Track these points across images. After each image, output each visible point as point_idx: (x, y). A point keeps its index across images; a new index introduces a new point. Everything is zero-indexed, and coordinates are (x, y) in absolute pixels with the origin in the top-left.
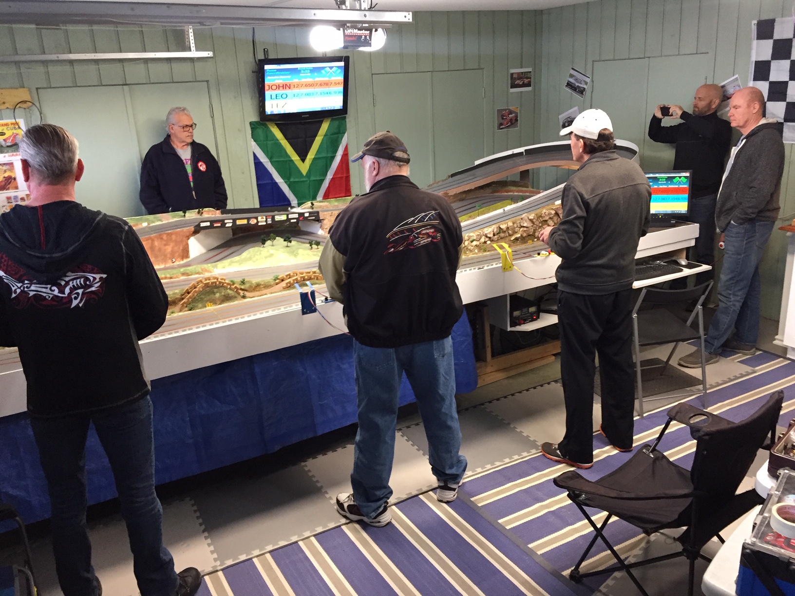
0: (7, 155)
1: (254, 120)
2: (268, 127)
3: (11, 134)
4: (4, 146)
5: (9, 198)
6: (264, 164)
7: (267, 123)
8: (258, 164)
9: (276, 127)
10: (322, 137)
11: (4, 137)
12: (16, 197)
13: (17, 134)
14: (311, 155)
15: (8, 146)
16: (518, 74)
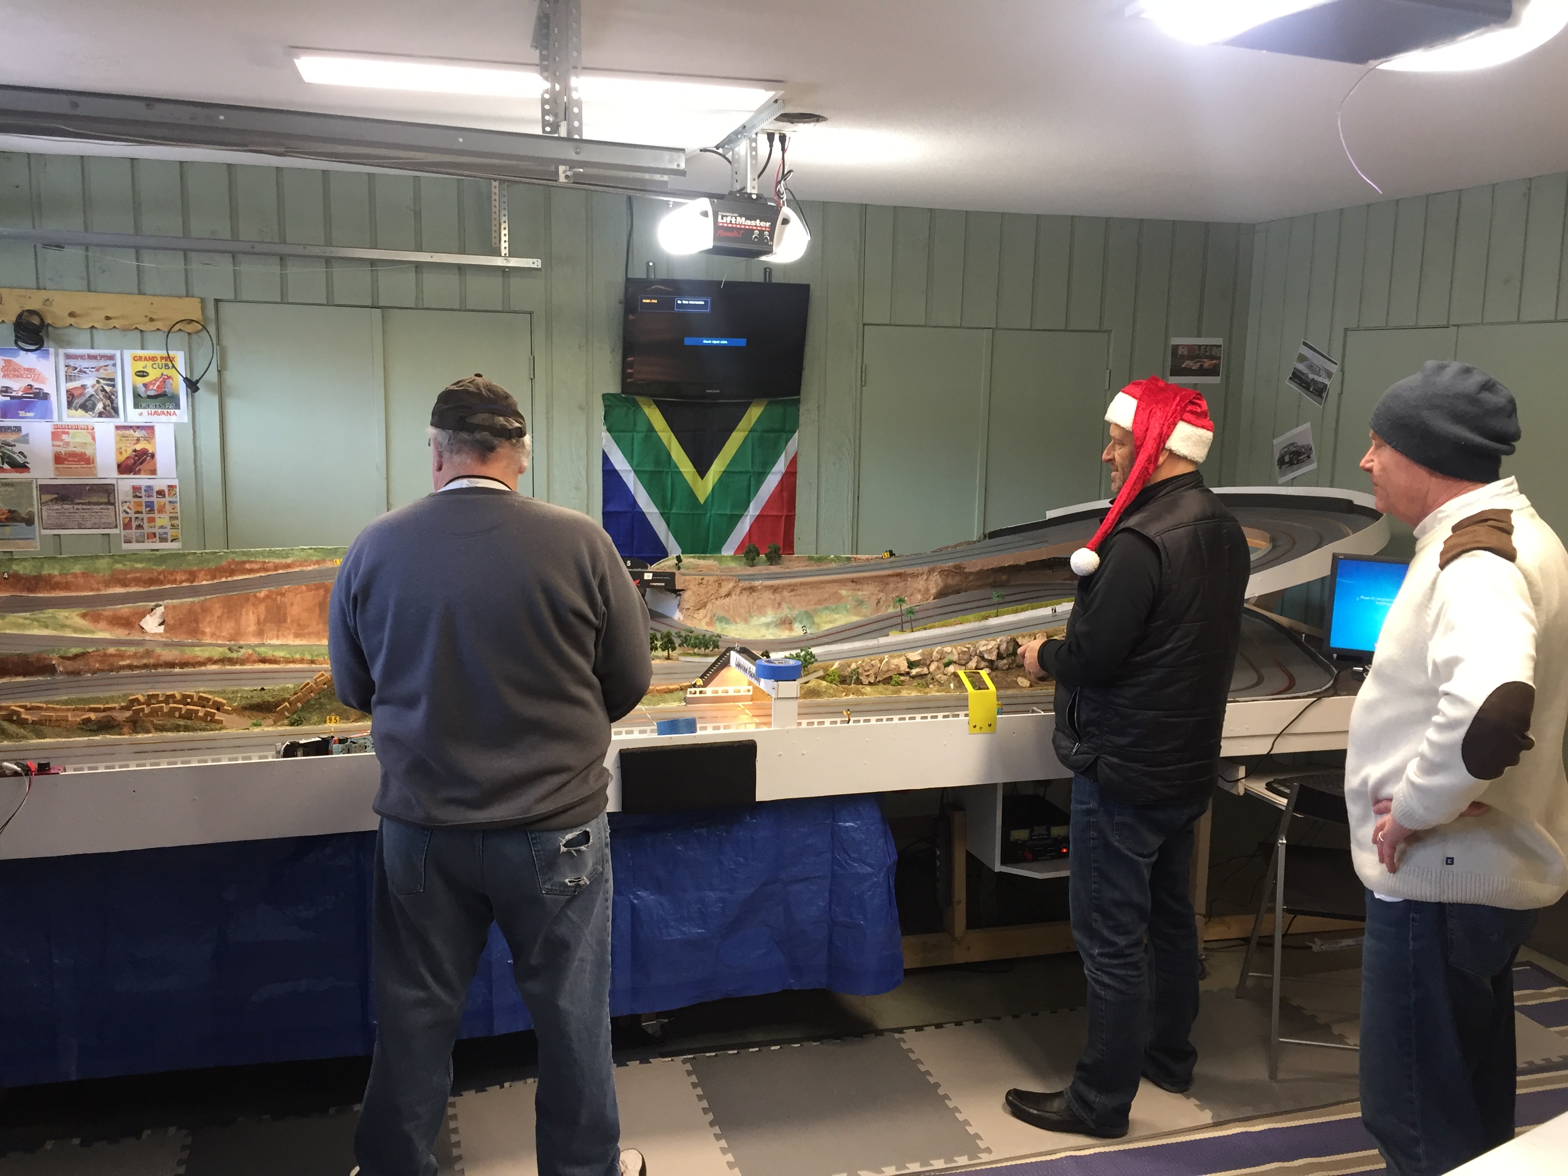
0: (145, 411)
1: (611, 392)
2: (639, 406)
3: (159, 375)
4: (143, 395)
5: (136, 489)
6: (623, 475)
7: (640, 400)
8: (610, 474)
9: (654, 406)
10: (747, 433)
11: (146, 380)
12: (149, 488)
13: (169, 377)
14: (717, 468)
15: (149, 397)
16: (1190, 347)
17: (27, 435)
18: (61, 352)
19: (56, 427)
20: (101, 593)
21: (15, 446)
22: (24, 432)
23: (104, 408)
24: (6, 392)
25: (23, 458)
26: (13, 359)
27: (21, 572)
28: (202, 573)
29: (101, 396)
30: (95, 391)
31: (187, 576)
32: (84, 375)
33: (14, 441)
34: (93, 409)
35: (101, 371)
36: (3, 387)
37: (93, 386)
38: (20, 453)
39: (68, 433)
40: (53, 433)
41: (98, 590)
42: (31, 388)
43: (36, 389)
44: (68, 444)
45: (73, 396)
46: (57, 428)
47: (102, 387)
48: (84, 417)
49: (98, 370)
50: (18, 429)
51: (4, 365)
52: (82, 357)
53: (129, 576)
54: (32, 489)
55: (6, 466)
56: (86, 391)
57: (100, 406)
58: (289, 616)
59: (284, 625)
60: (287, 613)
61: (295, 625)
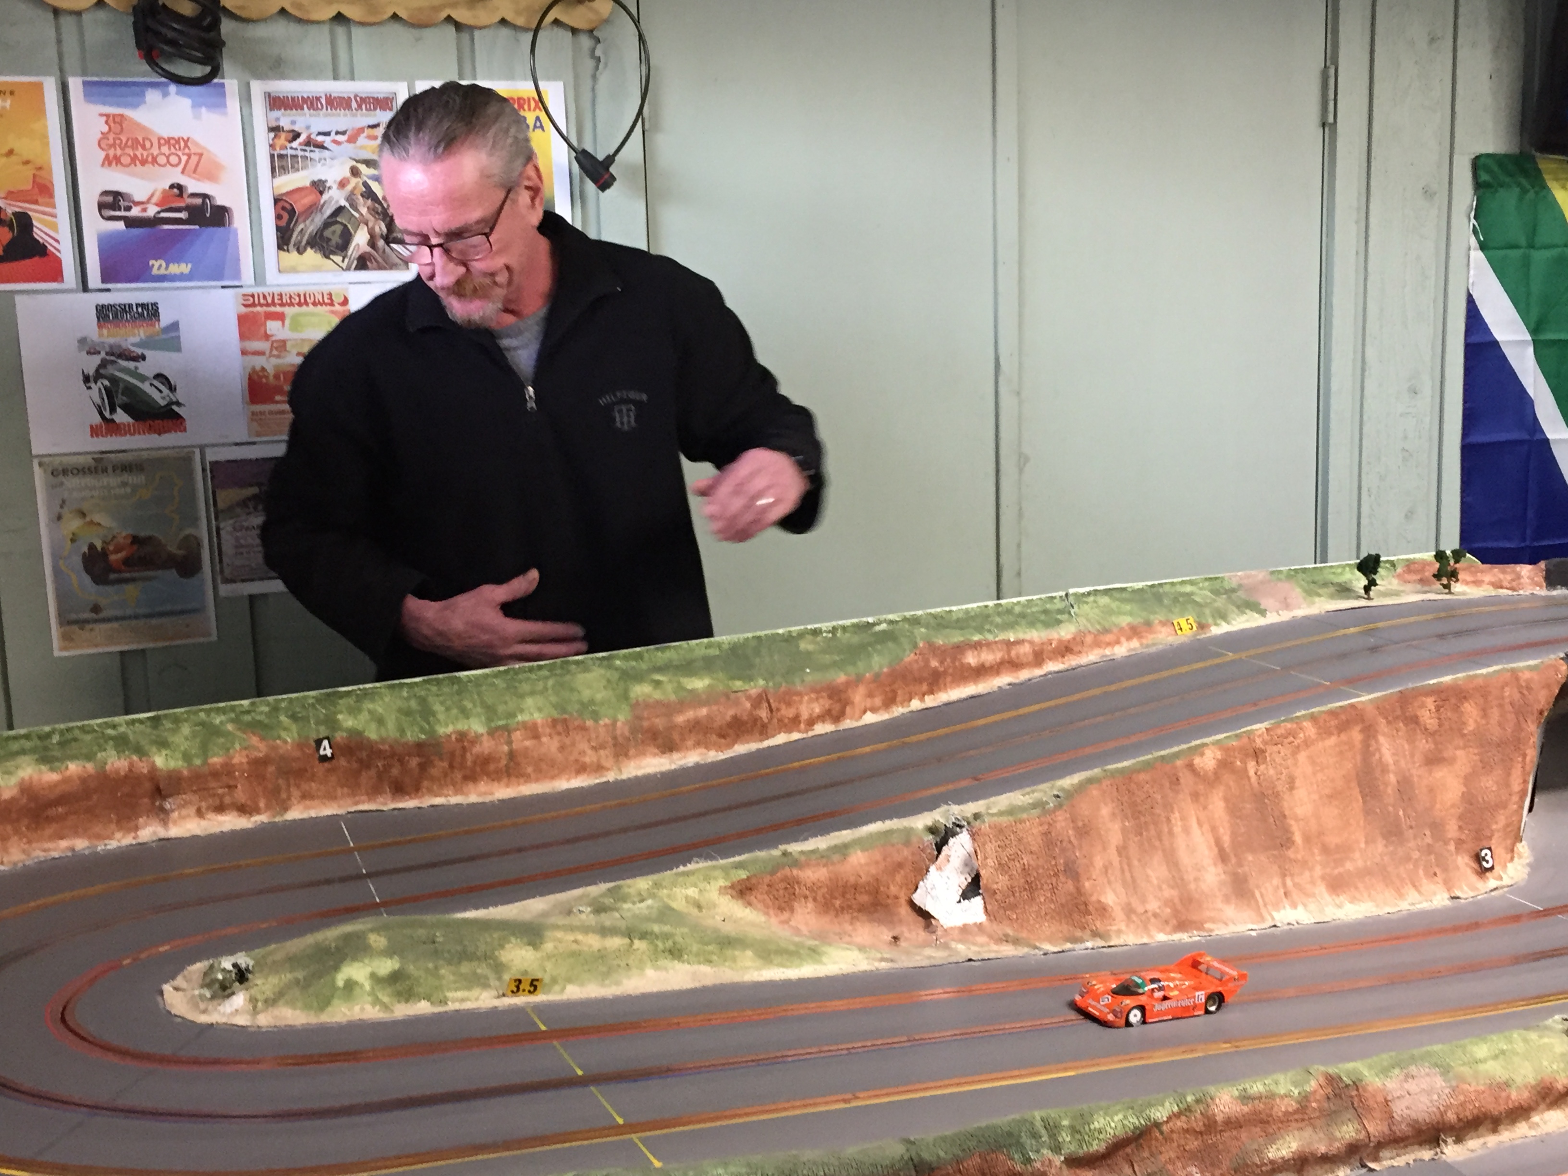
1: (1491, 150)
6: (1508, 351)
17: (175, 326)
18: (258, 88)
19: (250, 301)
20: (611, 776)
21: (143, 358)
22: (165, 319)
23: (372, 243)
24: (115, 206)
25: (166, 391)
26: (129, 113)
27: (372, 734)
28: (862, 690)
29: (364, 211)
30: (350, 198)
31: (826, 703)
32: (317, 154)
33: (141, 344)
34: (343, 246)
35: (362, 140)
36: (106, 193)
37: (342, 184)
38: (159, 376)
39: (281, 317)
40: (242, 320)
41: (599, 768)
42: (181, 195)
43: (194, 195)
44: (282, 346)
45: (292, 213)
46: (253, 305)
47: (365, 184)
48: (317, 269)
49: (352, 140)
50: (151, 311)
51: (105, 129)
52: (312, 103)
53: (680, 719)
54: (191, 473)
55: (121, 417)
56: (325, 197)
57: (360, 239)
58: (1292, 822)
59: (1291, 853)
60: (1287, 813)
61: (1316, 851)
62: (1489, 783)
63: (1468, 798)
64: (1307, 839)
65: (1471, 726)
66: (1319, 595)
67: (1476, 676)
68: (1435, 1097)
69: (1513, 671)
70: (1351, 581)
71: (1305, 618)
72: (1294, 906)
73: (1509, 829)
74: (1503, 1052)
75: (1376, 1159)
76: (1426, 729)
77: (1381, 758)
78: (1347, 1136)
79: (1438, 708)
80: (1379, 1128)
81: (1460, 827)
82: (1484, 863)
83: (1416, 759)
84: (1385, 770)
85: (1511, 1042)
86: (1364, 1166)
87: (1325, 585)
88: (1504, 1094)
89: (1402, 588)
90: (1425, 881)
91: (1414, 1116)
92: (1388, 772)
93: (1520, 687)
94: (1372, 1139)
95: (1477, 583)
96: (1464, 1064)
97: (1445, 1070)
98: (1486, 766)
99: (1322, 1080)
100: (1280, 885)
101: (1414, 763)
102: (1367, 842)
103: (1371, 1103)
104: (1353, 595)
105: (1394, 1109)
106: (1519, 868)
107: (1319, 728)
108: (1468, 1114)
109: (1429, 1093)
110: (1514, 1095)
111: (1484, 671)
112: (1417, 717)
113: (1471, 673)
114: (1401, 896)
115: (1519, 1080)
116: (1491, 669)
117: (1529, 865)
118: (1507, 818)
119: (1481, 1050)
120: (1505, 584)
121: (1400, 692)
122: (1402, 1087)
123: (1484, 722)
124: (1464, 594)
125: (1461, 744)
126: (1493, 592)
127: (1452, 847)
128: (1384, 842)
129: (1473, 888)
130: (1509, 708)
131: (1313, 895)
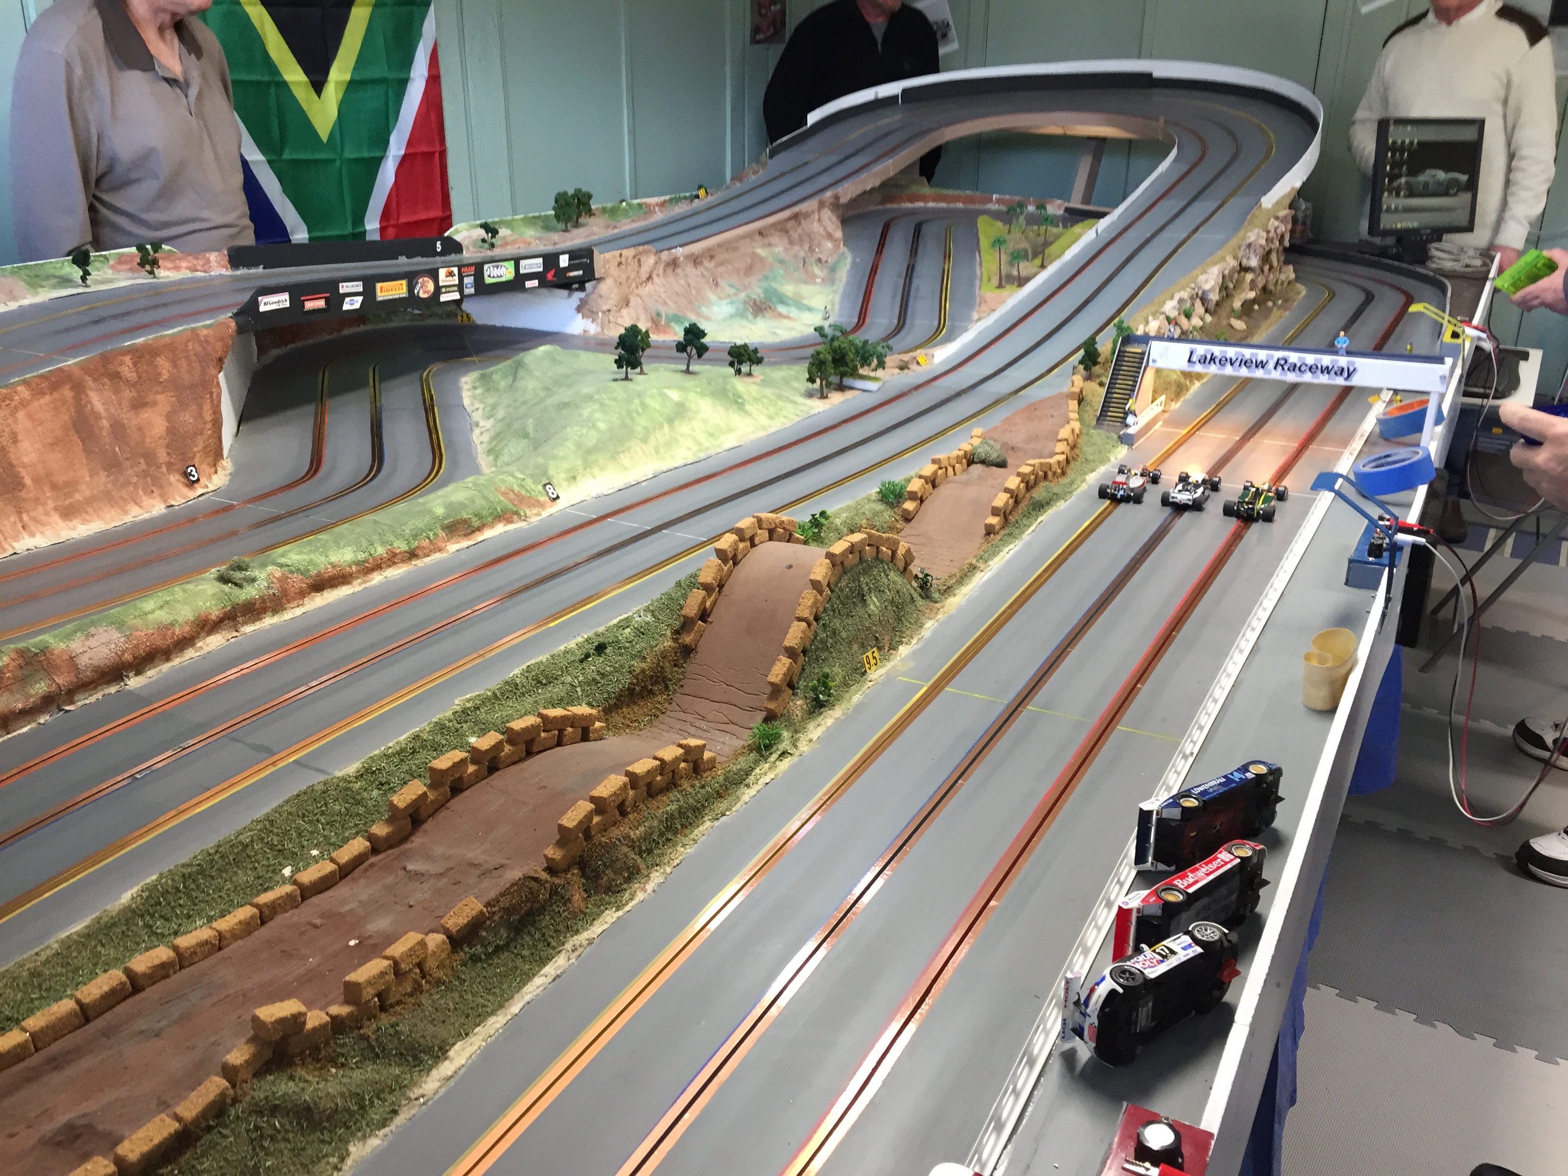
58: (21, 470)
59: (23, 494)
60: (14, 462)
61: (46, 489)
62: (187, 417)
63: (171, 431)
64: (37, 481)
65: (165, 375)
66: (43, 287)
67: (162, 337)
68: (113, 646)
69: (193, 330)
70: (71, 274)
71: (31, 306)
72: (32, 535)
73: (208, 449)
74: (167, 602)
75: (72, 703)
76: (128, 381)
77: (92, 409)
78: (41, 691)
79: (135, 364)
80: (68, 679)
81: (168, 454)
82: (191, 478)
83: (123, 406)
84: (98, 417)
85: (173, 594)
86: (61, 710)
87: (48, 277)
88: (169, 632)
89: (114, 277)
90: (144, 498)
91: (95, 663)
92: (101, 418)
93: (200, 341)
94: (63, 688)
95: (177, 268)
96: (135, 618)
97: (120, 625)
98: (183, 405)
99: (13, 655)
100: (17, 520)
101: (122, 409)
102: (90, 476)
103: (58, 662)
104: (72, 284)
105: (78, 662)
106: (223, 477)
107: (33, 390)
108: (142, 652)
109: (106, 644)
110: (177, 631)
111: (170, 332)
112: (119, 373)
113: (158, 335)
114: (125, 512)
115: (181, 620)
116: (175, 330)
117: (231, 474)
118: (204, 442)
119: (149, 605)
120: (199, 268)
121: (101, 354)
122: (83, 646)
123: (175, 371)
124: (167, 277)
125: (160, 389)
126: (189, 274)
127: (164, 469)
128: (106, 473)
129: (184, 497)
130: (193, 358)
131: (50, 524)
